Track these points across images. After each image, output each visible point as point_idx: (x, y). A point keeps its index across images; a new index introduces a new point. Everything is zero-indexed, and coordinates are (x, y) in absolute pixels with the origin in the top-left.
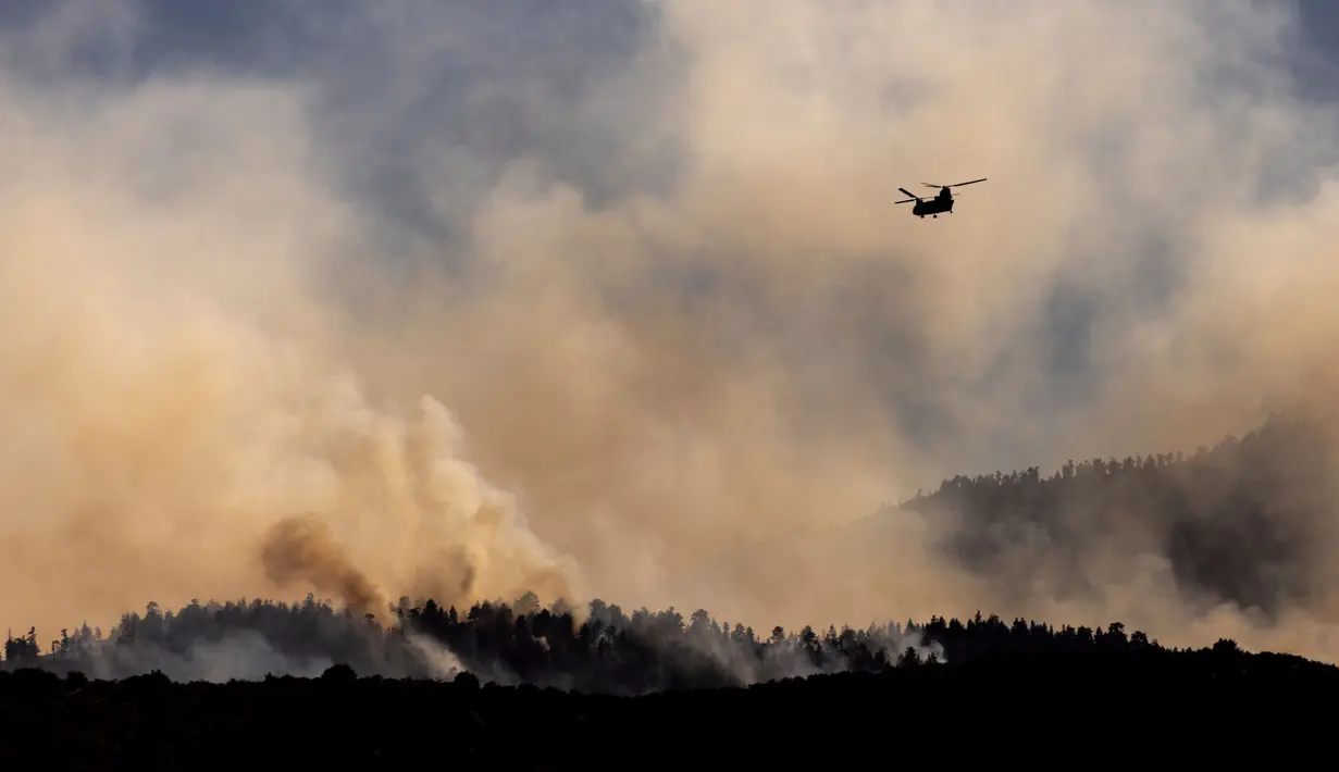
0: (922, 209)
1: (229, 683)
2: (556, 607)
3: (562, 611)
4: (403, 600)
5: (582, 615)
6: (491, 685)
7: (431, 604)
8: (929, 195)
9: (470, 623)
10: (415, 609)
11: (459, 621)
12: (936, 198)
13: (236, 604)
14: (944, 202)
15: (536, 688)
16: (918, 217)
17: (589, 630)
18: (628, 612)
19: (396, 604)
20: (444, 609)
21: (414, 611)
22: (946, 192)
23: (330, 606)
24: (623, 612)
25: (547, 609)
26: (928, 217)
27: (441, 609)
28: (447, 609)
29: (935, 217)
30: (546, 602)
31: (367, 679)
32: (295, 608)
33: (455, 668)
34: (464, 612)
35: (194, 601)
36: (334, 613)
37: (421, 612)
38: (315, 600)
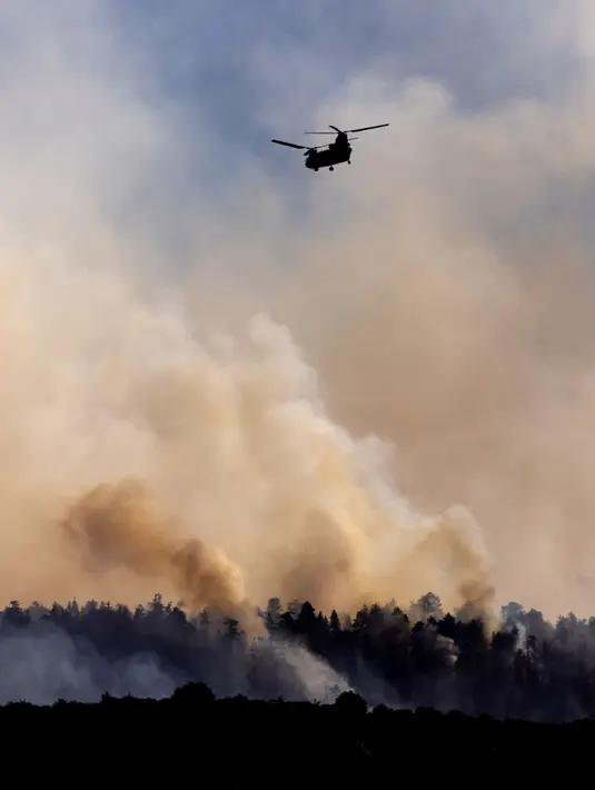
0: (316, 160)
1: (56, 705)
2: (463, 612)
3: (471, 617)
4: (274, 603)
5: (494, 624)
6: (380, 709)
7: (307, 607)
8: (324, 142)
9: (355, 631)
10: (288, 613)
11: (342, 628)
12: (331, 146)
13: (65, 607)
14: (340, 151)
15: (438, 713)
16: (312, 170)
17: (505, 639)
18: (551, 618)
19: (264, 608)
20: (324, 615)
21: (287, 615)
22: (342, 137)
23: (182, 609)
24: (545, 619)
25: (453, 614)
26: (324, 170)
27: (320, 614)
28: (327, 615)
29: (331, 169)
30: (449, 605)
31: (228, 700)
32: (139, 611)
33: (336, 688)
34: (348, 618)
35: (13, 603)
36: (188, 619)
37: (294, 617)
38: (165, 603)
